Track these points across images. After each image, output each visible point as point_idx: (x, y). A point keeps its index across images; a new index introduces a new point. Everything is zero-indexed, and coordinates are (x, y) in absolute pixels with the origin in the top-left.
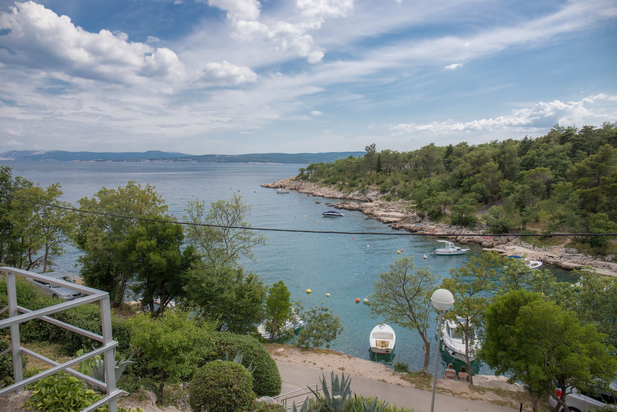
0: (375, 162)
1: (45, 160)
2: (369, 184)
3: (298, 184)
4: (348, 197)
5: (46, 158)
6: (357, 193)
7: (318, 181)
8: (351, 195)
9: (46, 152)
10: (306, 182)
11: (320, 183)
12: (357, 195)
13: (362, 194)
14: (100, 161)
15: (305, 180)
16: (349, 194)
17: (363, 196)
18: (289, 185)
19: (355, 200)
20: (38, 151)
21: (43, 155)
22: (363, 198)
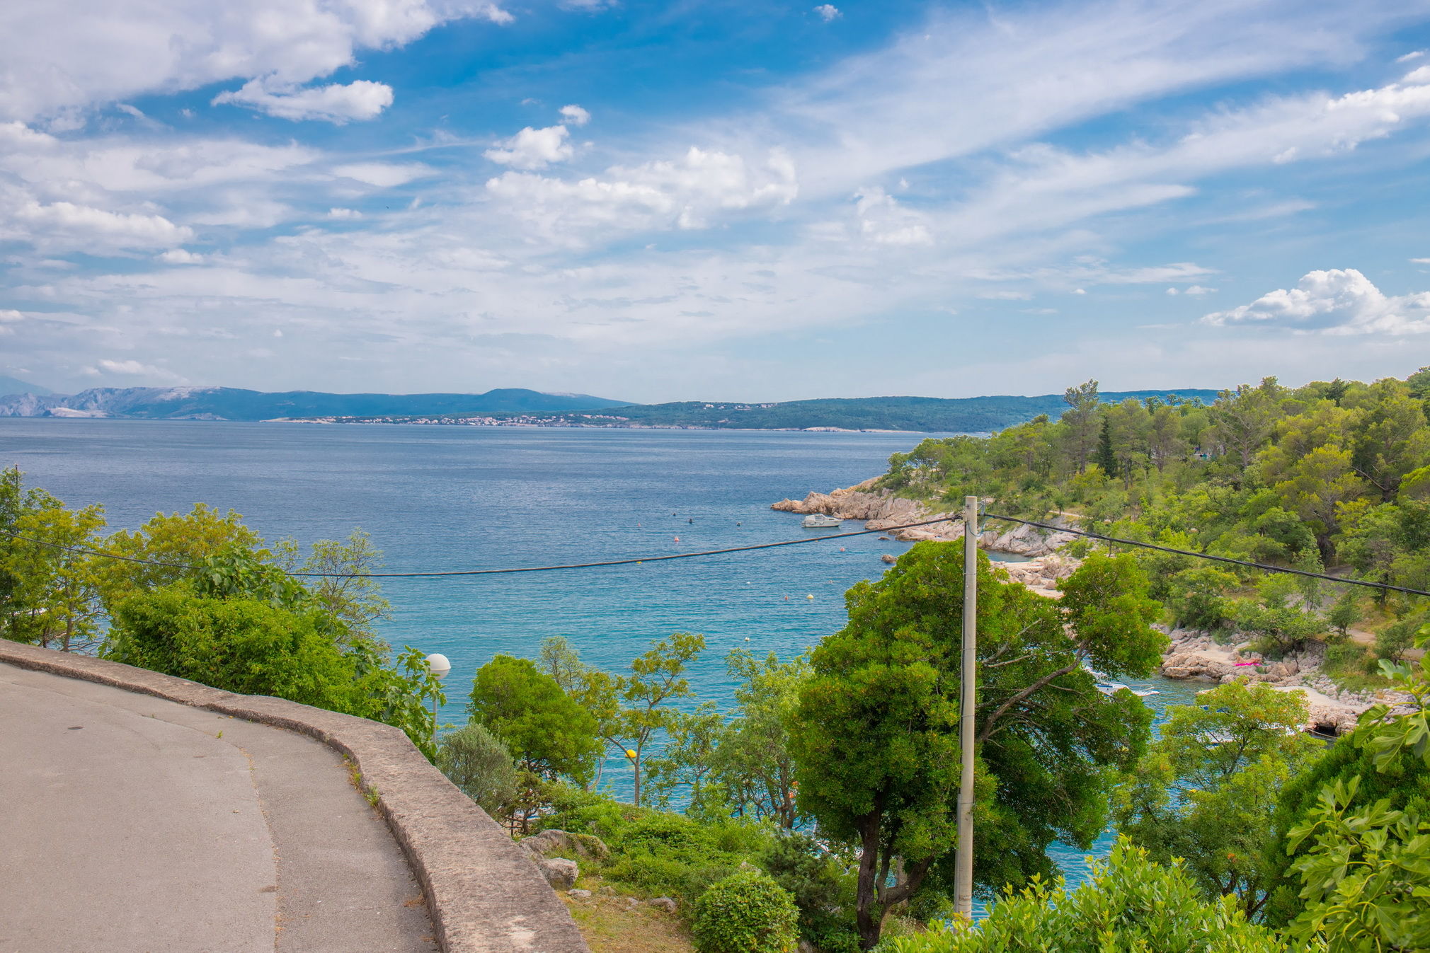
0: (1095, 435)
1: (188, 417)
2: (1061, 506)
3: (876, 502)
4: (997, 545)
5: (191, 412)
6: (1022, 531)
7: (930, 493)
8: (1005, 540)
9: (193, 394)
10: (898, 496)
11: (934, 501)
12: (1023, 539)
13: (1036, 536)
14: (349, 421)
15: (896, 490)
16: (1000, 534)
17: (1039, 543)
18: (852, 507)
19: (1014, 553)
20: (171, 390)
21: (186, 401)
22: (1039, 548)
